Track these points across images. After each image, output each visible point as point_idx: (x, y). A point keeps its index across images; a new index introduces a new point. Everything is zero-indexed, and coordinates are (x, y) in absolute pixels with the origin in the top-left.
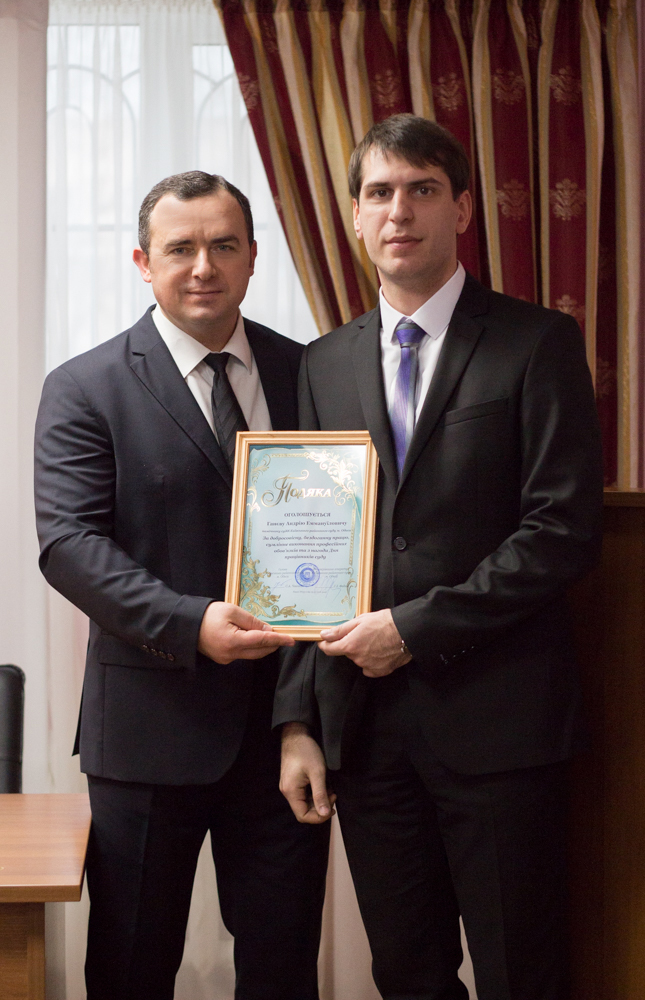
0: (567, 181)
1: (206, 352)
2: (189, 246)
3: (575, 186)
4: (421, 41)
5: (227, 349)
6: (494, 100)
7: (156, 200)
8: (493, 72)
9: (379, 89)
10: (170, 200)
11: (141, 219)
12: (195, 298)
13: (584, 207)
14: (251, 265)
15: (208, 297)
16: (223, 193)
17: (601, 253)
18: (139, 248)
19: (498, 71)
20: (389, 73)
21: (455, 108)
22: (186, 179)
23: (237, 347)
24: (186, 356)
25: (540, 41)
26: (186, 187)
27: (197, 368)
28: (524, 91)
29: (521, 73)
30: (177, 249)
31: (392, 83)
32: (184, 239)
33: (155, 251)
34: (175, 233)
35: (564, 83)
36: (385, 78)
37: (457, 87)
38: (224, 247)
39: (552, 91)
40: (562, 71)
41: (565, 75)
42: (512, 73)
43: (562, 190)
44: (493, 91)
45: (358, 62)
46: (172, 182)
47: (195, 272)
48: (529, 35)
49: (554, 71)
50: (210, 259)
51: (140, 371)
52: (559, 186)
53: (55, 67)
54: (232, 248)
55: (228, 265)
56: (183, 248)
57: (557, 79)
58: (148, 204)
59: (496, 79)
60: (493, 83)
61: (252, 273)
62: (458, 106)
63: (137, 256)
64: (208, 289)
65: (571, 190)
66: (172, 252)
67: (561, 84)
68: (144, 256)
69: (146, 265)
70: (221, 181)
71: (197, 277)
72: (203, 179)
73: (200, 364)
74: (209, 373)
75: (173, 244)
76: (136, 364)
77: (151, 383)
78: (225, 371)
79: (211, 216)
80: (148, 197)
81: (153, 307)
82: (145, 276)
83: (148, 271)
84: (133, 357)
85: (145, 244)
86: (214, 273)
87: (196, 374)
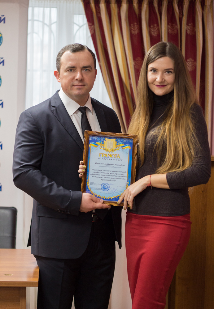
0: (191, 59)
1: (79, 106)
2: (74, 69)
3: (193, 60)
4: (146, 14)
5: (86, 106)
6: (168, 33)
7: (63, 53)
8: (168, 24)
9: (132, 29)
10: (68, 53)
11: (57, 59)
12: (76, 87)
13: (196, 67)
14: (95, 78)
15: (80, 87)
16: (86, 50)
17: (200, 82)
18: (56, 70)
19: (170, 24)
20: (135, 24)
21: (156, 35)
22: (74, 46)
23: (89, 105)
24: (72, 108)
25: (183, 15)
26: (74, 48)
27: (75, 112)
28: (178, 30)
29: (177, 25)
30: (70, 70)
31: (136, 27)
32: (73, 66)
34: (69, 64)
35: (190, 28)
36: (134, 25)
37: (157, 29)
38: (86, 70)
39: (186, 31)
40: (190, 24)
41: (191, 26)
42: (174, 25)
43: (189, 62)
44: (168, 30)
45: (126, 20)
46: (69, 46)
47: (76, 78)
48: (179, 13)
49: (187, 24)
50: (81, 74)
52: (188, 60)
53: (30, 20)
54: (89, 70)
55: (87, 77)
56: (72, 69)
57: (188, 27)
58: (60, 55)
59: (169, 26)
60: (168, 28)
61: (95, 80)
62: (157, 35)
63: (55, 73)
64: (80, 84)
65: (192, 62)
66: (68, 71)
67: (189, 28)
68: (58, 73)
69: (59, 77)
70: (86, 47)
71: (77, 80)
72: (80, 46)
73: (77, 110)
74: (80, 114)
75: (69, 68)
76: (53, 110)
77: (59, 117)
78: (85, 113)
79: (82, 58)
80: (60, 52)
81: (59, 91)
82: (58, 80)
83: (59, 79)
84: (52, 107)
85: (59, 69)
86: (83, 78)
87: (75, 114)
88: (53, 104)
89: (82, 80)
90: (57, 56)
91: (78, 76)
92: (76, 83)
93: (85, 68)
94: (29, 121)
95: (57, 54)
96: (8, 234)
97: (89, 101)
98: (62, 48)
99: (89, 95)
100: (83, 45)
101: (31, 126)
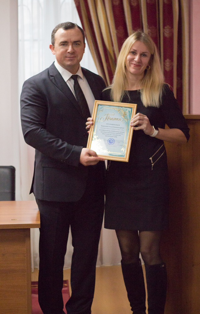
1: (71, 75)
2: (66, 43)
5: (77, 74)
7: (57, 30)
10: (61, 31)
11: (52, 36)
12: (68, 59)
13: (173, 33)
14: (84, 50)
15: (72, 58)
16: (77, 28)
18: (51, 44)
21: (136, 5)
22: (66, 24)
23: (80, 73)
24: (66, 76)
27: (69, 80)
28: (156, 0)
32: (65, 41)
33: (56, 45)
34: (62, 40)
38: (77, 44)
46: (61, 25)
47: (68, 51)
50: (72, 47)
51: (53, 81)
52: (166, 27)
54: (79, 44)
55: (78, 49)
56: (64, 44)
58: (54, 32)
61: (84, 52)
63: (51, 47)
64: (72, 56)
65: (169, 29)
66: (61, 45)
68: (53, 47)
69: (53, 49)
70: (76, 25)
71: (69, 52)
72: (71, 24)
73: (70, 78)
74: (73, 81)
75: (62, 42)
76: (52, 79)
77: (57, 84)
78: (77, 80)
79: (73, 35)
80: (54, 29)
81: (54, 62)
82: (53, 53)
83: (54, 51)
84: (51, 77)
85: (53, 43)
86: (74, 51)
87: (69, 81)
88: (51, 74)
89: (73, 53)
90: (51, 33)
91: (70, 49)
92: (68, 55)
93: (76, 43)
94: (33, 88)
95: (52, 31)
96: (8, 190)
97: (80, 70)
98: (56, 26)
99: (79, 64)
100: (73, 23)
101: (36, 91)
